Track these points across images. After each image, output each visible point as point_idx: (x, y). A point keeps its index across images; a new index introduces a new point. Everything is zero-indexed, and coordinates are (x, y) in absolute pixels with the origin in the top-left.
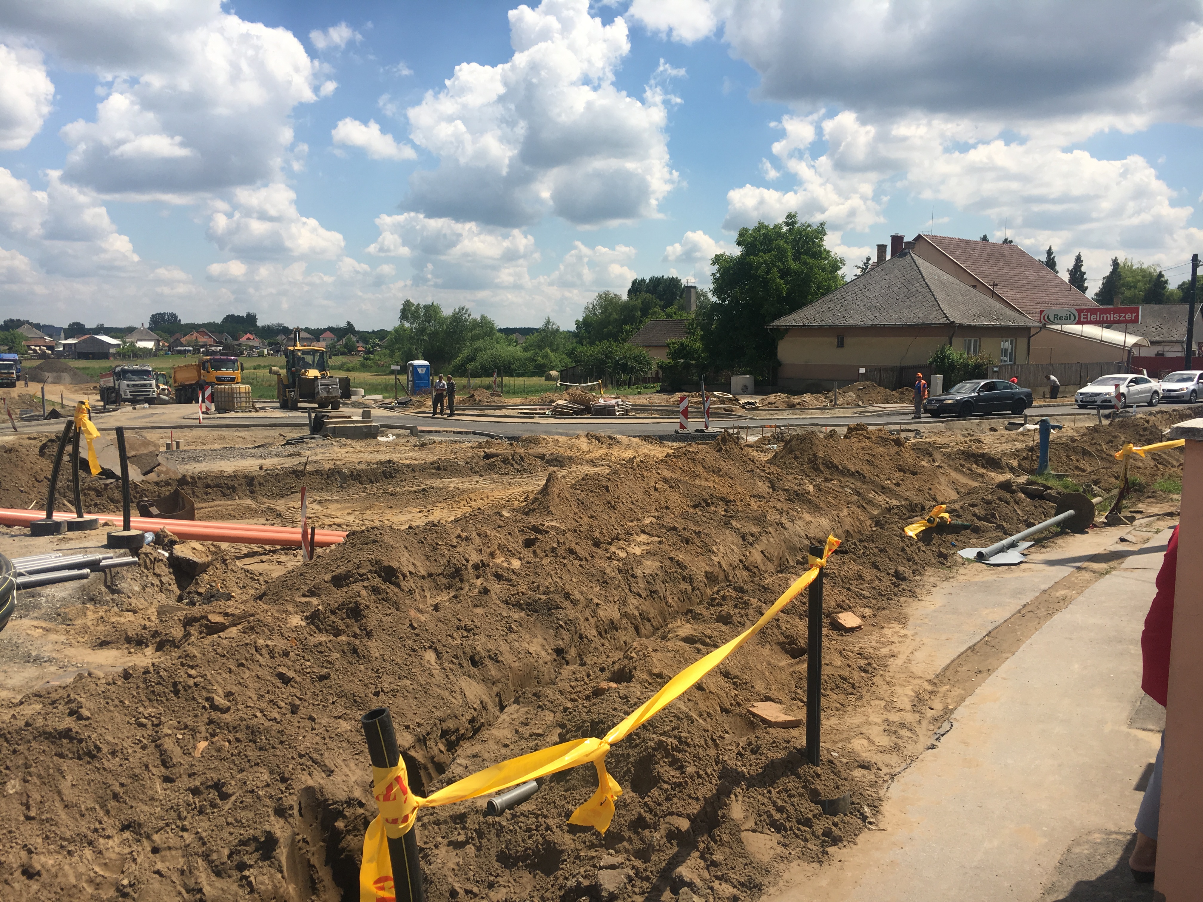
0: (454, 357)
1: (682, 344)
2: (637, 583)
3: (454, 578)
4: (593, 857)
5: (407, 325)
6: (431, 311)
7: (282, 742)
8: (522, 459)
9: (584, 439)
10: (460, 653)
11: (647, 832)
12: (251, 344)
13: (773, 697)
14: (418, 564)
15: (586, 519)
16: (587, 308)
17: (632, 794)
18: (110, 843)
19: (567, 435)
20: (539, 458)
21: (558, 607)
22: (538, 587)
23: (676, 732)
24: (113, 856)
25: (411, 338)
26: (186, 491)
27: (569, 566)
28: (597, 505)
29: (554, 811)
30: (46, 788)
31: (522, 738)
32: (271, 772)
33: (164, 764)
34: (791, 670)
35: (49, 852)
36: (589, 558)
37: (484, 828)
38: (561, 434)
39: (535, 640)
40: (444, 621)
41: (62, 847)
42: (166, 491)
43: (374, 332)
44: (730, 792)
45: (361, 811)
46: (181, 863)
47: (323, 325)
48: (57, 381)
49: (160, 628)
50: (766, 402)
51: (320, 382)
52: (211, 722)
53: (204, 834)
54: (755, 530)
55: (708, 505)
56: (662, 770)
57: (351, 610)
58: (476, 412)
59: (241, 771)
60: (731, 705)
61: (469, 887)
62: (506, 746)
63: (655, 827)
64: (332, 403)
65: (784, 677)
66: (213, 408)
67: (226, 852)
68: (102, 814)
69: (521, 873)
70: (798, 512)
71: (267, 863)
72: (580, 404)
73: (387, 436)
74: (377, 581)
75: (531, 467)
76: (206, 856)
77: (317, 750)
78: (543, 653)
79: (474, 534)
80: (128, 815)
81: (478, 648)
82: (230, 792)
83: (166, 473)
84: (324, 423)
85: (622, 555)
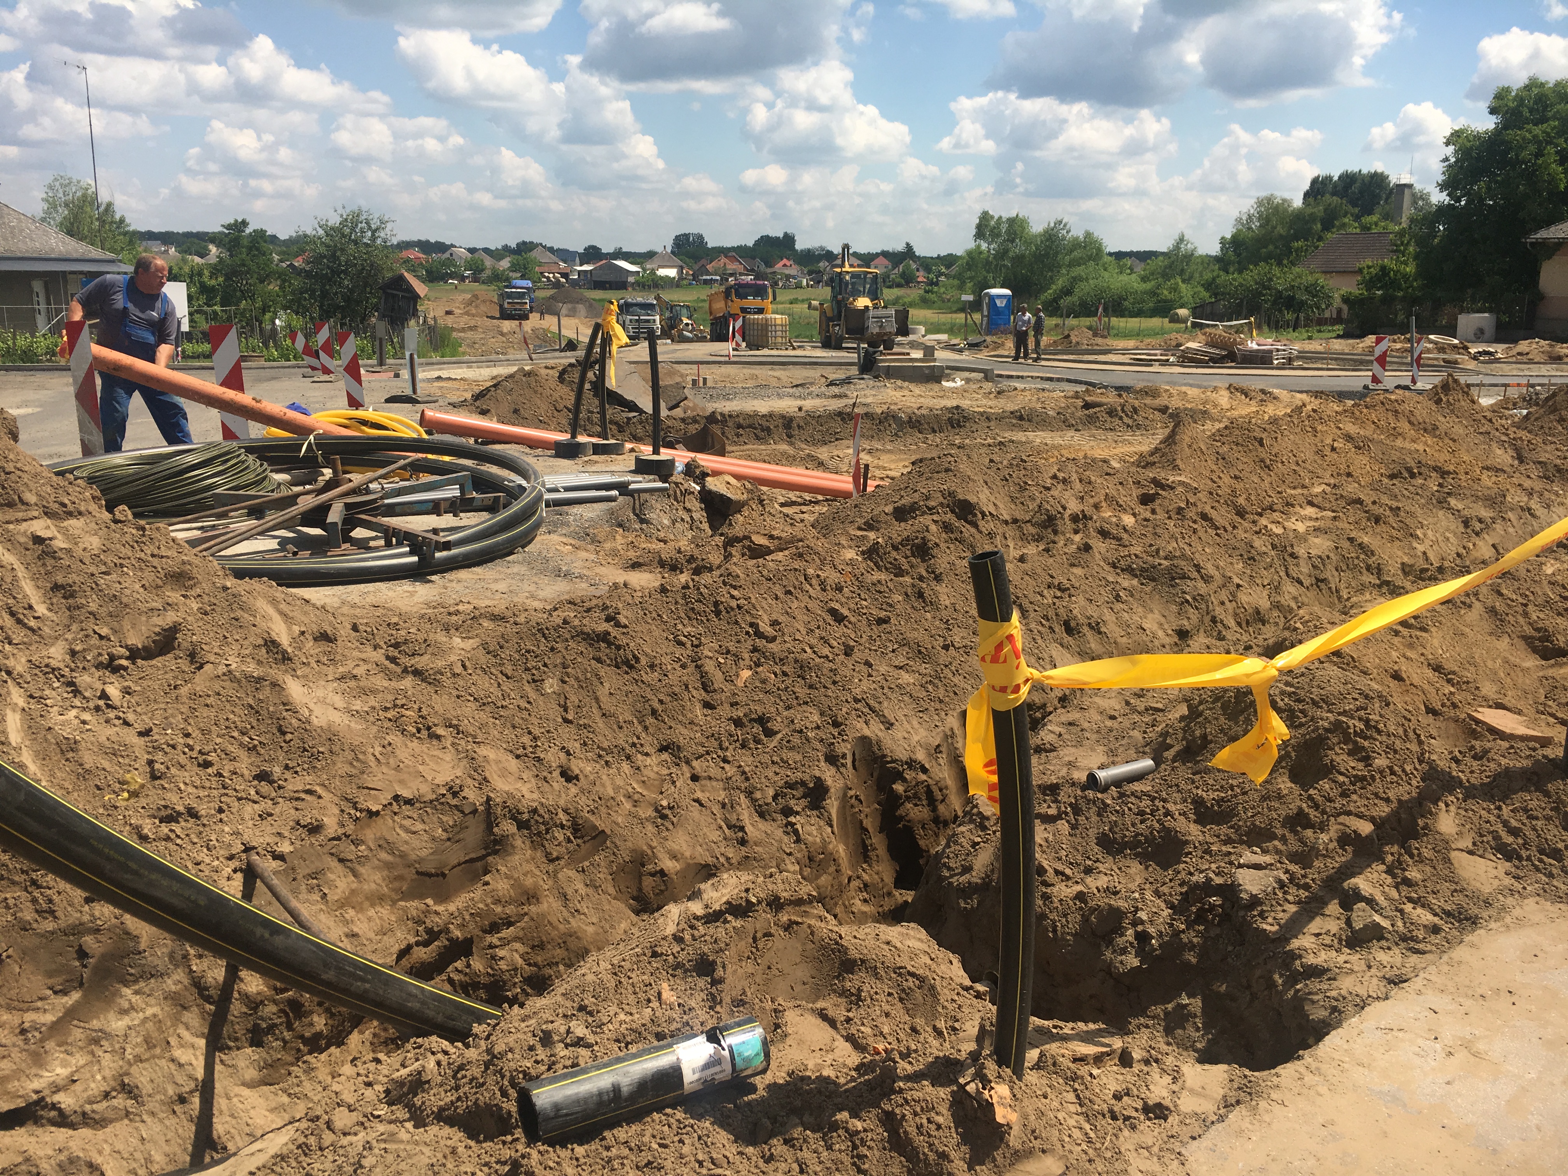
0: (1043, 289)
1: (1383, 268)
2: (1297, 565)
3: (1046, 527)
4: (1230, 853)
5: (984, 246)
6: (1016, 226)
7: (834, 683)
8: (1135, 410)
9: (1226, 393)
10: (1051, 613)
11: (1309, 833)
12: (787, 272)
13: (1509, 705)
14: (1001, 506)
15: (1226, 479)
16: (1239, 220)
17: (1290, 784)
18: (649, 761)
19: (1199, 387)
20: (1159, 410)
21: (1184, 577)
22: (1158, 551)
23: (1362, 713)
24: (652, 775)
25: (987, 263)
26: (716, 429)
27: (1201, 533)
28: (1245, 462)
29: (1177, 796)
30: (584, 693)
31: (1134, 710)
32: (822, 714)
33: (705, 687)
34: (1541, 674)
35: (587, 760)
36: (1230, 529)
37: (1082, 804)
38: (1191, 385)
39: (1150, 616)
40: (1033, 575)
41: (600, 756)
42: (693, 429)
43: (939, 257)
44: (1439, 799)
45: (923, 777)
46: (722, 795)
47: (876, 249)
48: (572, 314)
49: (696, 553)
50: (1514, 352)
51: (871, 313)
52: (755, 650)
53: (747, 769)
54: (1486, 513)
55: (1413, 476)
56: (1338, 759)
57: (918, 547)
58: (1072, 357)
59: (788, 708)
60: (1443, 705)
61: (1060, 867)
62: (1113, 718)
63: (1322, 827)
64: (884, 342)
65: (1528, 682)
66: (744, 344)
67: (771, 792)
68: (640, 729)
69: (1128, 862)
70: (1557, 495)
71: (815, 813)
72: (1222, 349)
73: (953, 380)
74: (950, 517)
75: (1147, 422)
76: (749, 793)
77: (875, 698)
78: (1160, 633)
79: (1074, 477)
80: (667, 735)
81: (1075, 612)
82: (776, 729)
83: (693, 410)
84: (875, 361)
85: (1278, 530)
